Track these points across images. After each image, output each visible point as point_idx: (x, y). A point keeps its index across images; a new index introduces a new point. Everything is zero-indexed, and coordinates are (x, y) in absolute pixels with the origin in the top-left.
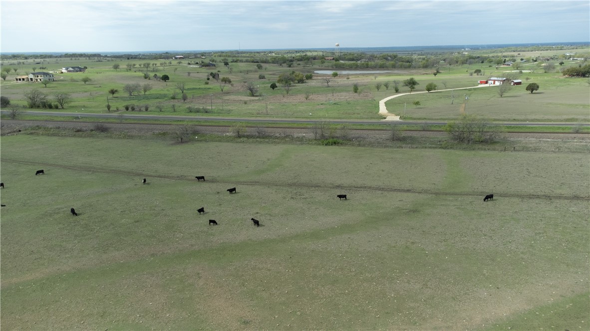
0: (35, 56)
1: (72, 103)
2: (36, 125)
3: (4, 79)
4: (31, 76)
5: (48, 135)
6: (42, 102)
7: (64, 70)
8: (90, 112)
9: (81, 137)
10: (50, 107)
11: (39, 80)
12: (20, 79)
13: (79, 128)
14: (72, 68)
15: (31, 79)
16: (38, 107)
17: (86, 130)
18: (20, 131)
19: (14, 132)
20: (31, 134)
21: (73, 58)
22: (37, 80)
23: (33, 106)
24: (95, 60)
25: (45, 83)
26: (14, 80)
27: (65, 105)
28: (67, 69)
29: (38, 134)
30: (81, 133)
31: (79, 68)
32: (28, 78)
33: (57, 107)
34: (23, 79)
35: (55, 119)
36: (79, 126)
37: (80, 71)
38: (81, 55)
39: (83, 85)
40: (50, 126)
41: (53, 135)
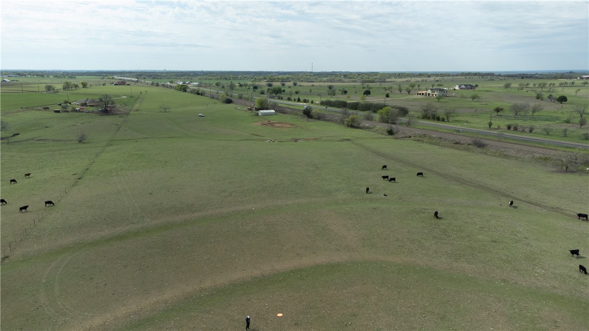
0: (437, 75)
1: (457, 117)
2: (424, 133)
3: (409, 93)
4: (429, 92)
5: (431, 143)
6: (432, 115)
7: (457, 88)
8: (471, 127)
9: (458, 149)
10: (438, 119)
11: (434, 95)
12: (420, 94)
13: (458, 141)
14: (465, 85)
15: (429, 94)
16: (429, 118)
17: (464, 144)
18: (410, 137)
19: (406, 137)
20: (418, 140)
21: (467, 77)
22: (433, 95)
23: (425, 117)
24: (488, 79)
25: (439, 98)
26: (416, 95)
27: (451, 119)
28: (460, 86)
29: (423, 142)
30: (458, 145)
31: (470, 85)
32: (426, 93)
33: (443, 120)
34: (423, 94)
35: (440, 130)
36: (458, 138)
37: (471, 88)
38: (475, 74)
39: (470, 101)
40: (434, 136)
41: (436, 144)
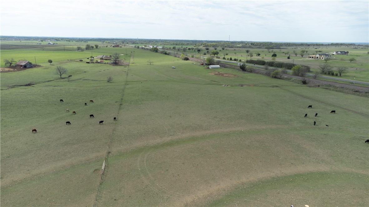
1: (348, 74)
2: (329, 84)
3: (302, 56)
5: (337, 91)
6: (328, 71)
7: (334, 53)
8: (360, 80)
9: (359, 95)
10: (333, 74)
11: (321, 58)
12: (311, 57)
13: (356, 90)
14: (340, 52)
15: (317, 57)
16: (325, 74)
17: (362, 92)
18: (319, 86)
19: (316, 86)
20: (326, 89)
21: (337, 46)
22: (320, 58)
24: (351, 48)
25: (326, 60)
26: (307, 58)
27: (342, 74)
28: (337, 52)
29: (330, 90)
30: (358, 93)
31: (345, 52)
32: (315, 57)
33: (337, 75)
34: (313, 57)
35: (338, 82)
36: (357, 88)
37: (345, 54)
38: (341, 44)
39: (349, 63)
40: (338, 86)
41: (340, 91)
